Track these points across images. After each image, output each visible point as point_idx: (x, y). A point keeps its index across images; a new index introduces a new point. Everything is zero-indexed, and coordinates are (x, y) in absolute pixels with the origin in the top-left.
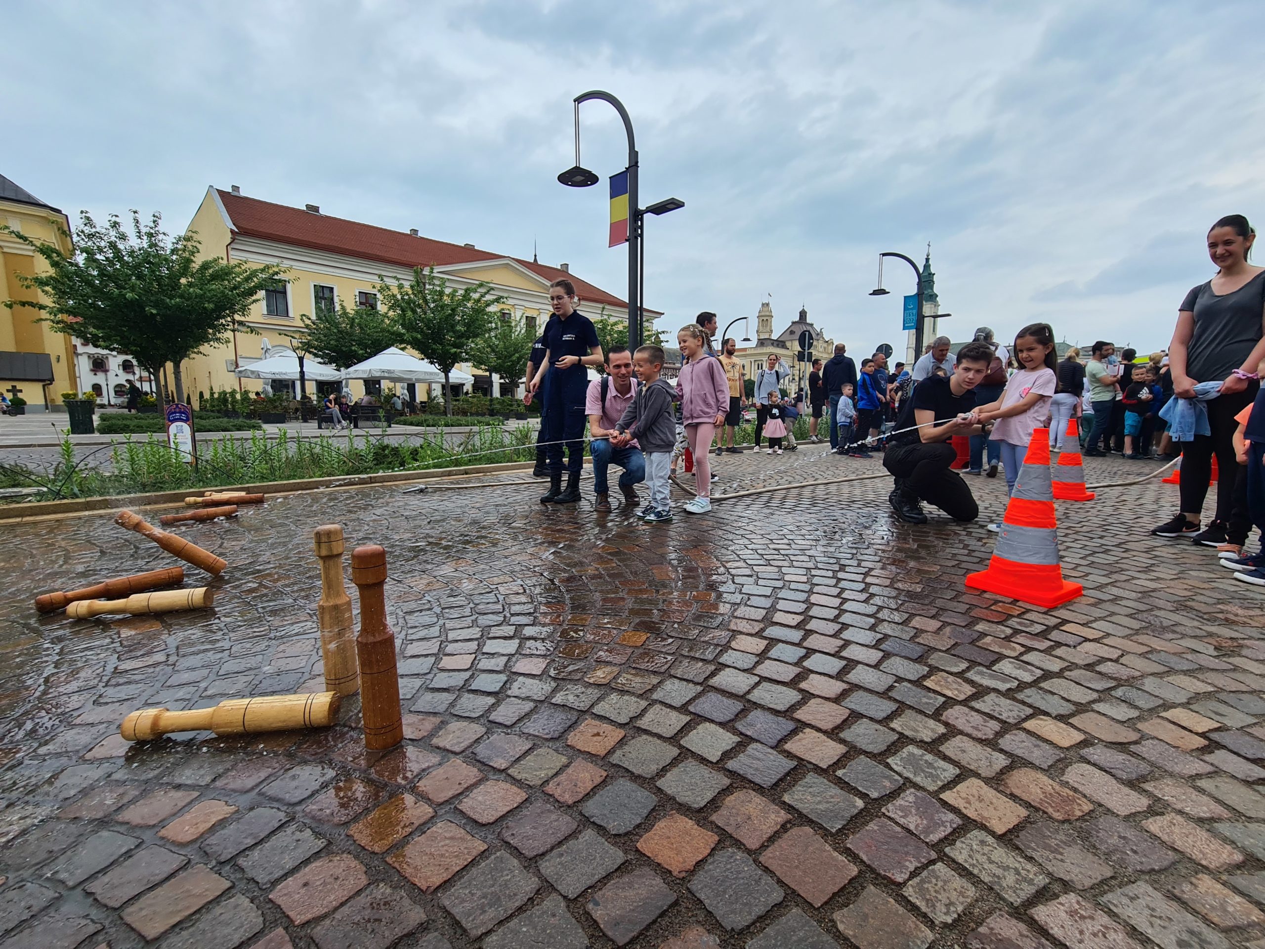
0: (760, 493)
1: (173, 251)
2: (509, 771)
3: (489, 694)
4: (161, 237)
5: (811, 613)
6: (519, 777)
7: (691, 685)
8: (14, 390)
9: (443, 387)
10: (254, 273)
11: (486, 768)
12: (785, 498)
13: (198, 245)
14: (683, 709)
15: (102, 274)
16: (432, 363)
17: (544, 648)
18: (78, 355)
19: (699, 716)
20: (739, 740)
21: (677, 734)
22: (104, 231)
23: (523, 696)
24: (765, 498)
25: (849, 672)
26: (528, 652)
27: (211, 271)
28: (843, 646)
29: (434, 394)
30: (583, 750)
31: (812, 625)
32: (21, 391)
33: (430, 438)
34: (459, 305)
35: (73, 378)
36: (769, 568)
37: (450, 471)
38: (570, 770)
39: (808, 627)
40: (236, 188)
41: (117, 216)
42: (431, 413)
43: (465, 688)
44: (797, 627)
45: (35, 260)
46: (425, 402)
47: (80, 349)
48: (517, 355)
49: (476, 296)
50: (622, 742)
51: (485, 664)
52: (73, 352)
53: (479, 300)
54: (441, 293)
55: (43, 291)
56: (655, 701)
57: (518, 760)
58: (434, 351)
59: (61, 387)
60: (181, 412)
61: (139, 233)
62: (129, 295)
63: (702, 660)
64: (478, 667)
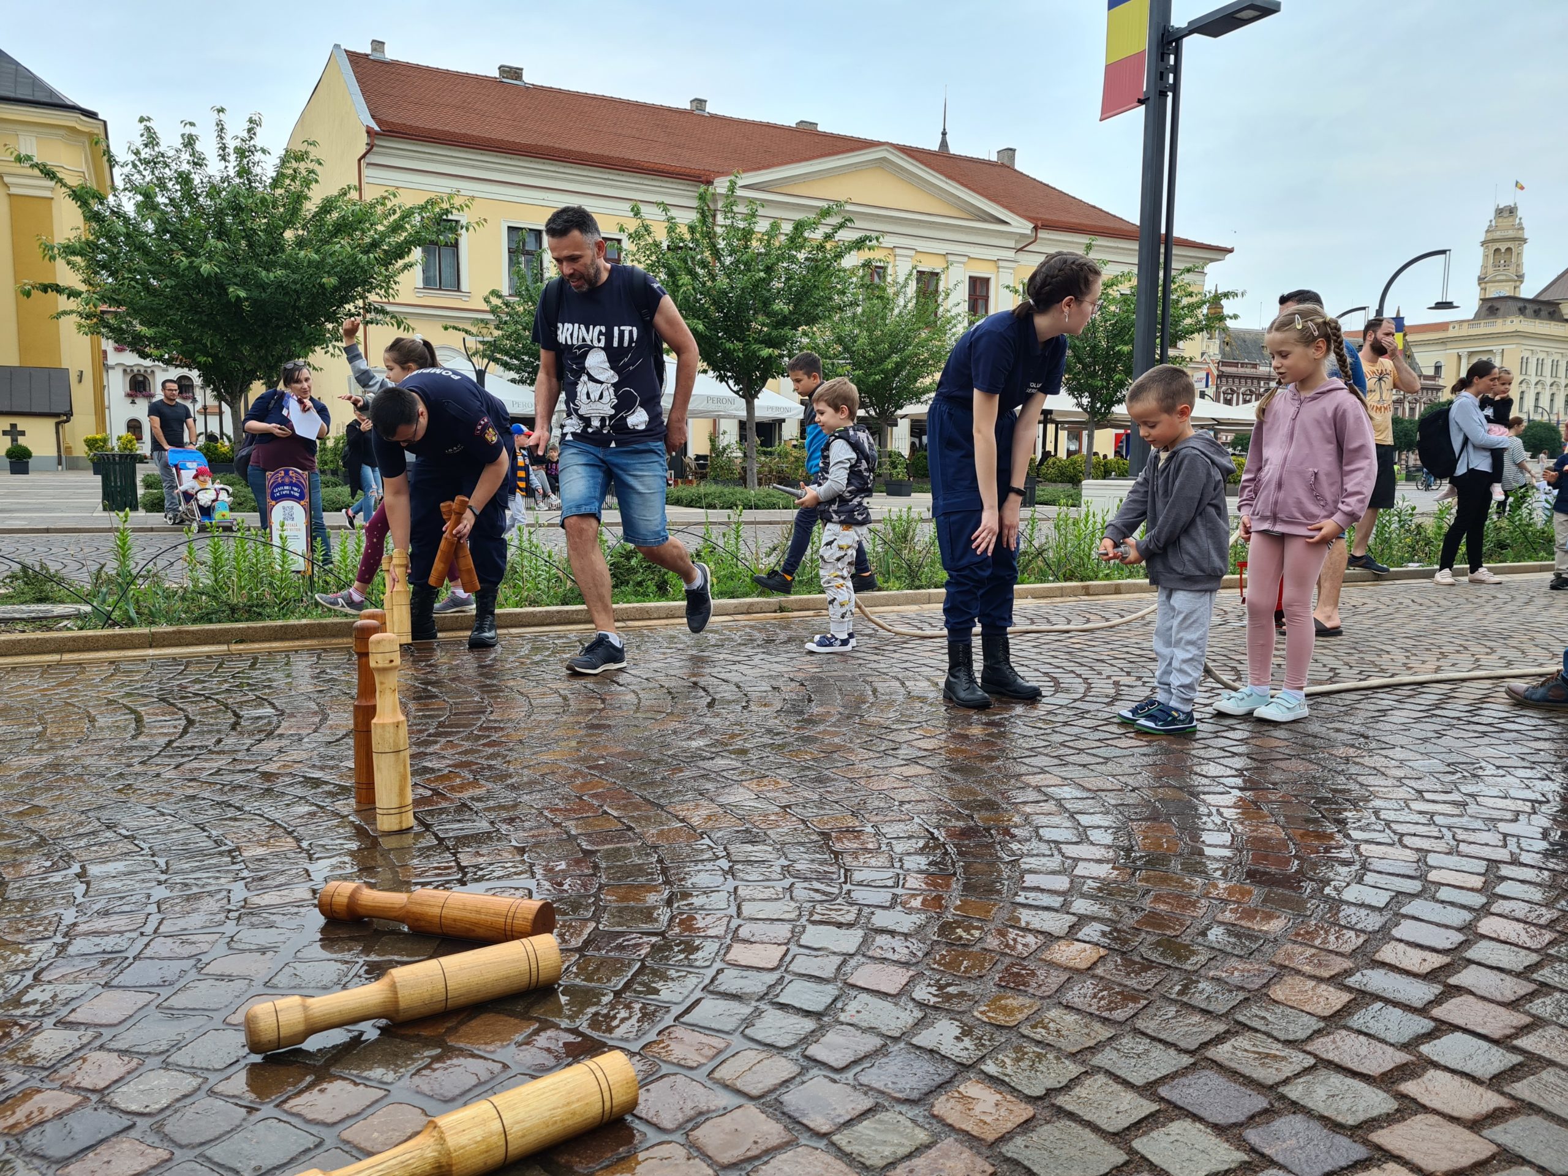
0: (1421, 684)
1: (276, 183)
2: (835, 1138)
3: (807, 1013)
4: (258, 156)
5: (1470, 954)
6: (848, 1149)
7: (1172, 1052)
8: (13, 432)
9: (742, 425)
10: (407, 215)
11: (798, 1127)
12: (1484, 699)
13: (317, 168)
14: (1149, 1089)
15: (163, 226)
16: (722, 378)
17: (906, 951)
18: (107, 368)
19: (1176, 1107)
20: (1246, 1158)
21: (1128, 1128)
22: (171, 153)
23: (865, 1025)
24: (1430, 697)
25: (1519, 1079)
26: (878, 953)
27: (335, 215)
28: (1527, 1026)
29: (723, 441)
30: (957, 1126)
31: (1465, 978)
32: (23, 433)
33: (715, 533)
34: (780, 258)
35: (101, 409)
36: (1397, 852)
37: (751, 604)
38: (933, 1153)
39: (1453, 981)
40: (378, 45)
41: (192, 124)
42: (716, 480)
43: (770, 997)
44: (1430, 976)
45: (54, 204)
46: (704, 457)
47: (113, 358)
48: (895, 358)
49: (816, 235)
50: (1026, 1126)
51: (802, 964)
52: (101, 364)
53: (821, 247)
54: (747, 235)
55: (68, 263)
56: (1098, 1069)
57: (849, 1123)
58: (727, 354)
59: (82, 427)
60: (291, 484)
61: (224, 148)
62: (206, 268)
63: (1205, 1012)
64: (792, 968)
